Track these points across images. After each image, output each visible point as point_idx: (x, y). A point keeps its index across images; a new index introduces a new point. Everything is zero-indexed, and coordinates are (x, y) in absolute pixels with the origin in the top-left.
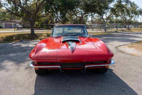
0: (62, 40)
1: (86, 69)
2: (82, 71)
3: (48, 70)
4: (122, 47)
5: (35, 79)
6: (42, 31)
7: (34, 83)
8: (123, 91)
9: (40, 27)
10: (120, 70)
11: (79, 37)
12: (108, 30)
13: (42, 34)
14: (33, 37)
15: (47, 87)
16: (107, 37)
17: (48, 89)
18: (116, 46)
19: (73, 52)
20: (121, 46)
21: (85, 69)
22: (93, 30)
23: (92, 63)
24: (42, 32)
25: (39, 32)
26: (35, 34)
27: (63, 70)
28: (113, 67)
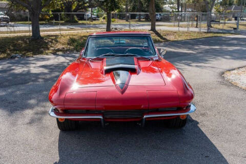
0: (105, 68)
1: (146, 121)
2: (140, 124)
3: (80, 122)
4: (235, 71)
5: (58, 138)
6: (57, 30)
7: (57, 145)
8: (206, 157)
9: (51, 19)
10: (212, 121)
11: (138, 59)
12: (215, 26)
13: (56, 36)
14: (36, 45)
15: (79, 151)
16: (207, 47)
17: (82, 154)
18: (221, 70)
19: (123, 92)
20: (234, 69)
21: (144, 120)
22: (179, 26)
23: (157, 111)
24: (57, 33)
25: (49, 31)
26: (42, 38)
27: (107, 122)
28: (201, 117)
